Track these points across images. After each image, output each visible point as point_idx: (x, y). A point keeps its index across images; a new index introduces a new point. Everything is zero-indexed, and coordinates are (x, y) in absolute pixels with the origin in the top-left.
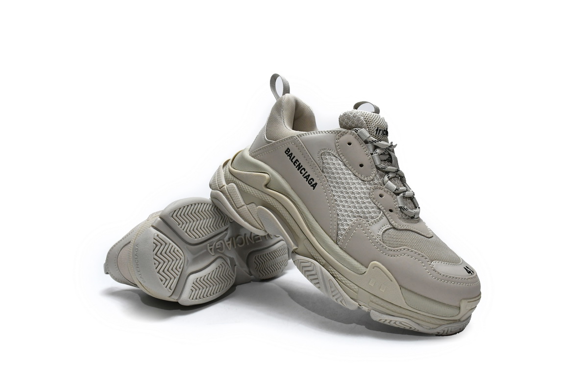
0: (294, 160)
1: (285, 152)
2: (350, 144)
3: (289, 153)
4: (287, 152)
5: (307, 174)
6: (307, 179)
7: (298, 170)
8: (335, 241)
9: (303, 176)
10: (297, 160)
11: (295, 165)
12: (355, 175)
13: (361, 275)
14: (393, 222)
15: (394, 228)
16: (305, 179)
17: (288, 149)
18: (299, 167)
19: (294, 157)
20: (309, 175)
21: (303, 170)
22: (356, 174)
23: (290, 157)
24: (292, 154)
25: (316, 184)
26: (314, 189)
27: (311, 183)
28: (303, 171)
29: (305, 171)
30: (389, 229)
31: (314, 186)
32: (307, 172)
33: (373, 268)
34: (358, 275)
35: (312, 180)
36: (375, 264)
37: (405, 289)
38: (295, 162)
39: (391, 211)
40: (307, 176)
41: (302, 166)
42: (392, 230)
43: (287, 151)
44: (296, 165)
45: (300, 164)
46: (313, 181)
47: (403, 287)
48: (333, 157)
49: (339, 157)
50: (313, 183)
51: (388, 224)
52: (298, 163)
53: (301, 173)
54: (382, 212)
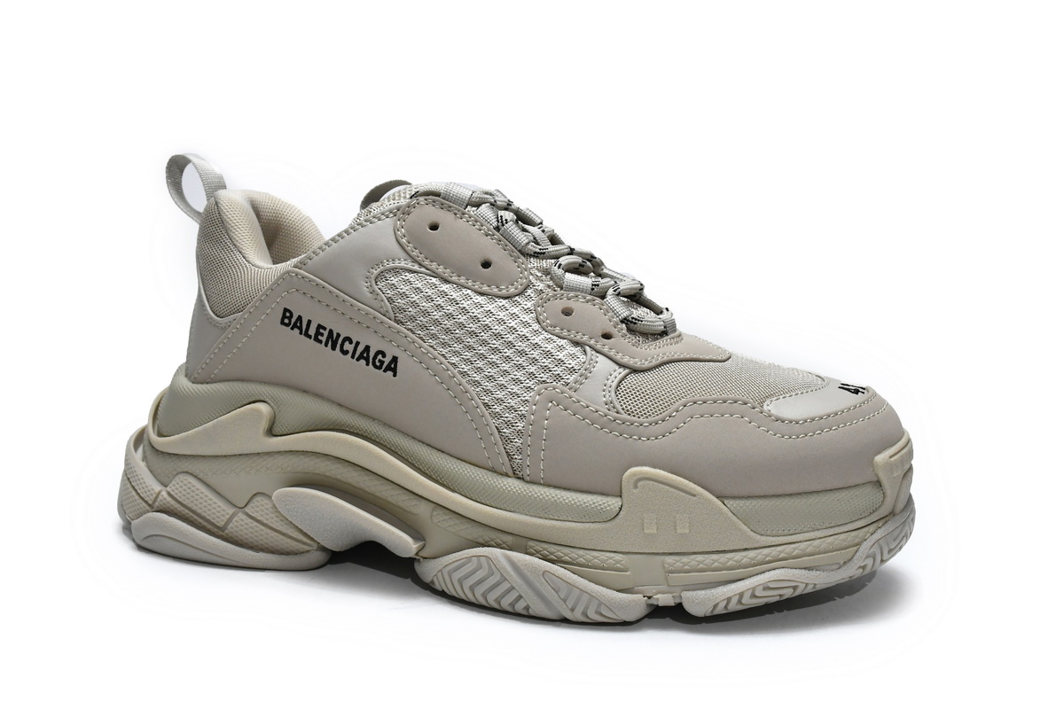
0: (312, 332)
1: (282, 323)
2: (434, 227)
3: (293, 320)
4: (286, 321)
5: (360, 349)
6: (367, 360)
7: (334, 348)
8: (510, 473)
9: (353, 357)
10: (320, 327)
11: (320, 342)
12: (482, 294)
13: (614, 522)
14: (626, 360)
15: (635, 371)
16: (363, 362)
17: (286, 310)
18: (333, 340)
19: (309, 322)
20: (367, 348)
21: (347, 343)
22: (485, 288)
23: (300, 328)
24: (300, 318)
25: (395, 359)
26: (395, 375)
27: (382, 362)
28: (347, 346)
29: (351, 342)
30: (625, 377)
31: (392, 367)
32: (358, 343)
33: (636, 487)
34: (608, 524)
35: (380, 357)
36: (634, 475)
37: (734, 498)
38: (318, 333)
39: (607, 336)
40: (362, 353)
41: (338, 335)
42: (632, 377)
43: (284, 317)
44: (324, 339)
45: (331, 332)
46: (384, 356)
47: (727, 497)
48: (409, 276)
49: (423, 270)
50: (387, 360)
51: (617, 367)
52: (326, 333)
53: (345, 353)
54: (587, 348)
